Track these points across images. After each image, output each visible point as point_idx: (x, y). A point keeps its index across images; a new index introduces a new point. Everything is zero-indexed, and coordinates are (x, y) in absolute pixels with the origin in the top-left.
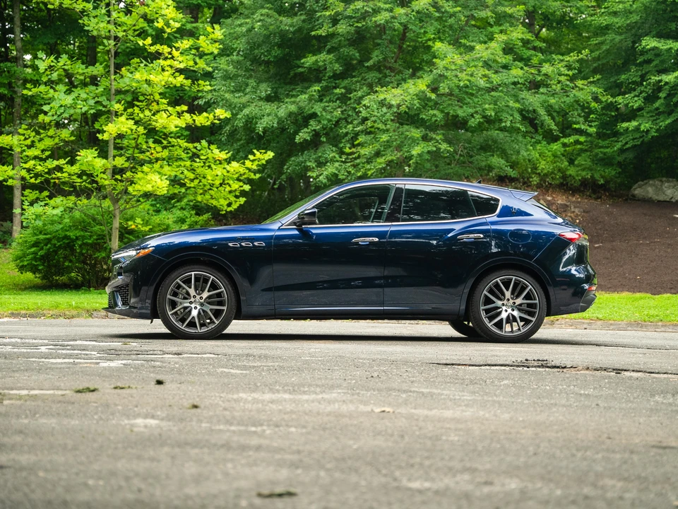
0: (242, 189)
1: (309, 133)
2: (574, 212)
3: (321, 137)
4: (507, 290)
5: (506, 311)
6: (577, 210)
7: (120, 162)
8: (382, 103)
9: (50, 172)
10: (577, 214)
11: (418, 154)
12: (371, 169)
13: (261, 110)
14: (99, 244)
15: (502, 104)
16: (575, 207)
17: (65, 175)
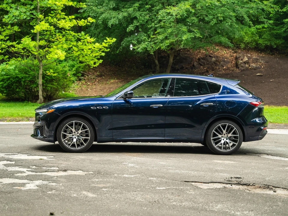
0: (101, 55)
1: (133, 27)
2: (261, 62)
3: (139, 29)
4: (224, 130)
5: (223, 140)
6: (262, 62)
7: (43, 43)
8: (169, 14)
9: (9, 47)
10: (262, 63)
11: (185, 39)
12: (163, 46)
13: (110, 15)
14: (33, 80)
15: (226, 14)
16: (261, 60)
17: (16, 49)
